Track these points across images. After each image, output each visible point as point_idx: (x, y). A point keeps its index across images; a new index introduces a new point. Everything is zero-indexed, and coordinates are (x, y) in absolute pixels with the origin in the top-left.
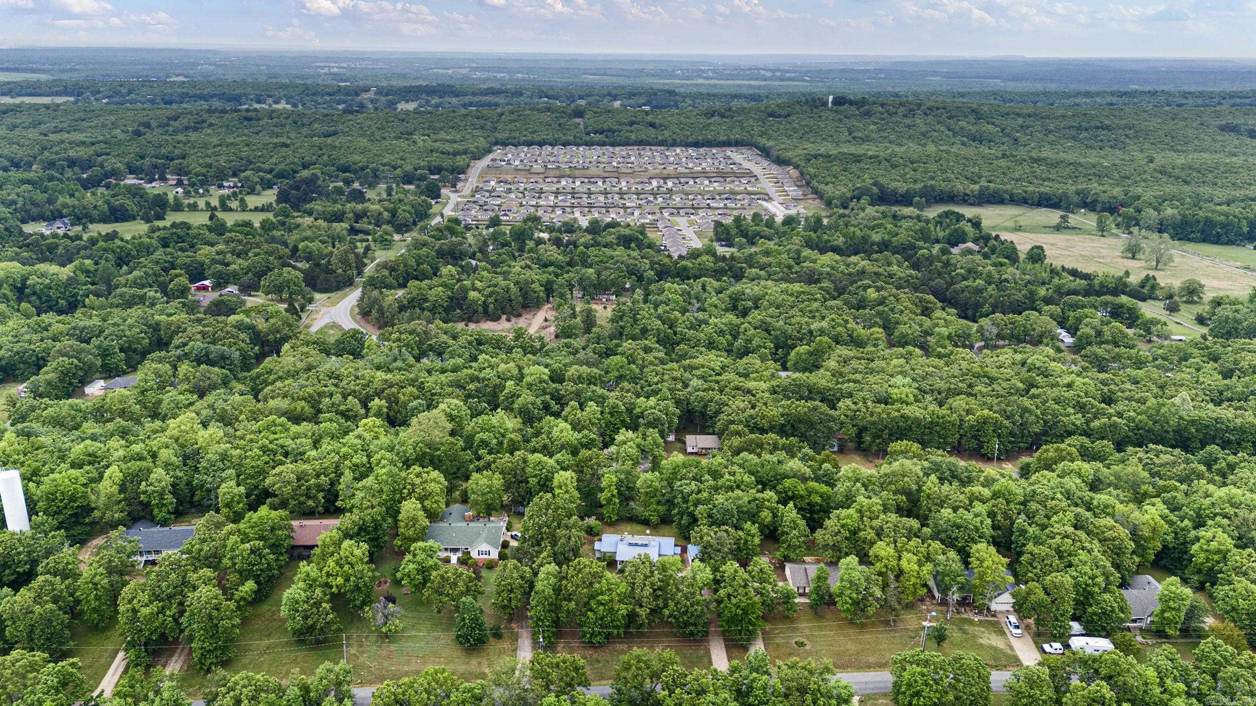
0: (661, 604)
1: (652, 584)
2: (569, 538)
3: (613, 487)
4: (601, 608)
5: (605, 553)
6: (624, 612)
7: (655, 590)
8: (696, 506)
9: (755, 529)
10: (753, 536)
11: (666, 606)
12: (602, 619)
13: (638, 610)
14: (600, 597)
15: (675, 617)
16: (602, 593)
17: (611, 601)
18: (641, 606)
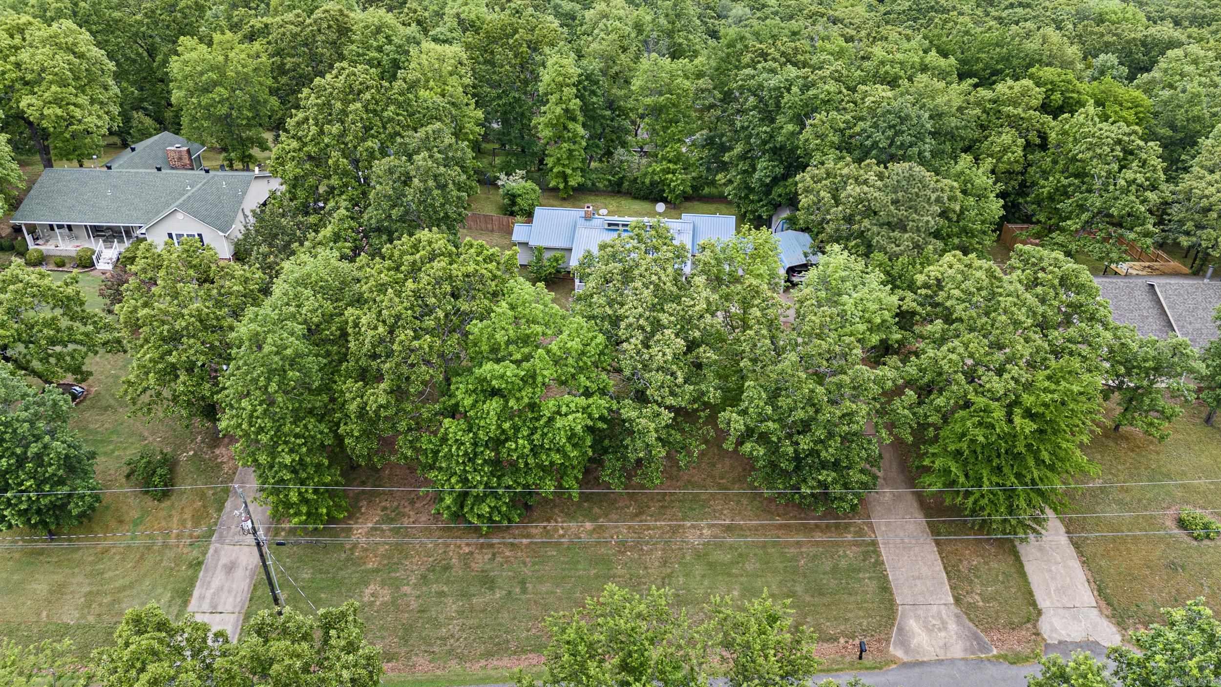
0: (713, 395)
1: (685, 323)
2: (407, 180)
3: (569, 91)
4: (494, 405)
5: (540, 250)
6: (577, 422)
7: (692, 345)
8: (800, 120)
9: (982, 178)
10: (980, 197)
11: (732, 397)
12: (497, 443)
13: (629, 411)
14: (488, 368)
15: (764, 438)
16: (496, 354)
17: (530, 378)
18: (641, 398)
